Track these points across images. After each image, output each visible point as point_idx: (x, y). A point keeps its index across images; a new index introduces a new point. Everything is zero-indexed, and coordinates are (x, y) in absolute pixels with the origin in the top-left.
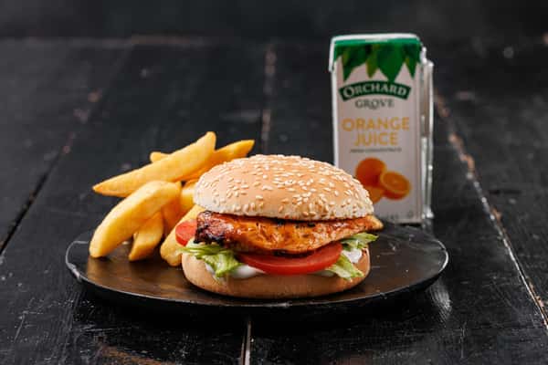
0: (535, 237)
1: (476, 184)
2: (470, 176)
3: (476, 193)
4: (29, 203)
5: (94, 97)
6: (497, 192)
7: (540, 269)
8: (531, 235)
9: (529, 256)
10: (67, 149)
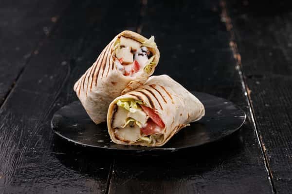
0: (267, 105)
1: (240, 73)
2: (238, 67)
3: (240, 79)
4: (13, 86)
5: (54, 20)
6: (250, 77)
7: (266, 126)
8: (265, 104)
9: (262, 118)
10: (36, 52)
